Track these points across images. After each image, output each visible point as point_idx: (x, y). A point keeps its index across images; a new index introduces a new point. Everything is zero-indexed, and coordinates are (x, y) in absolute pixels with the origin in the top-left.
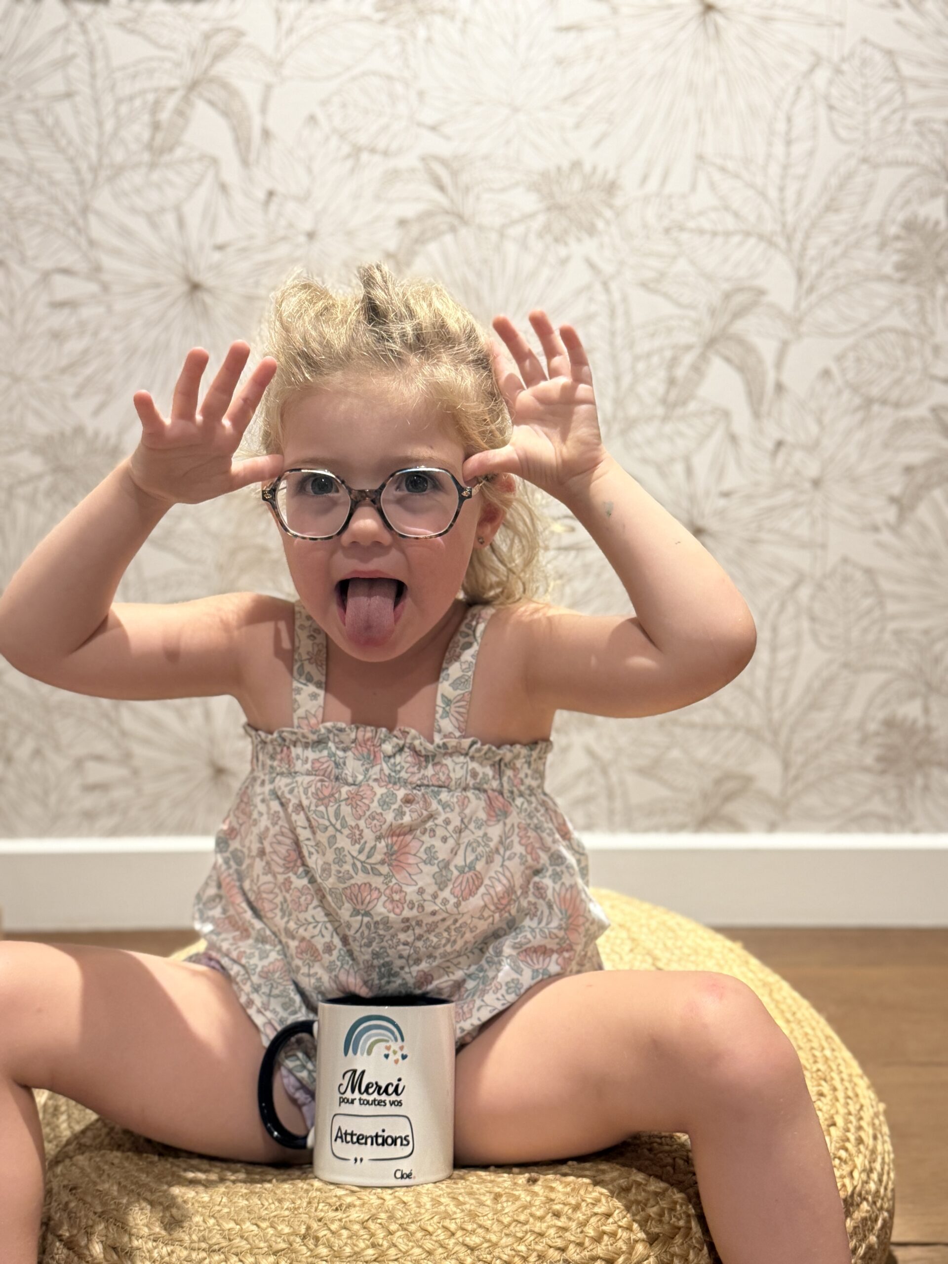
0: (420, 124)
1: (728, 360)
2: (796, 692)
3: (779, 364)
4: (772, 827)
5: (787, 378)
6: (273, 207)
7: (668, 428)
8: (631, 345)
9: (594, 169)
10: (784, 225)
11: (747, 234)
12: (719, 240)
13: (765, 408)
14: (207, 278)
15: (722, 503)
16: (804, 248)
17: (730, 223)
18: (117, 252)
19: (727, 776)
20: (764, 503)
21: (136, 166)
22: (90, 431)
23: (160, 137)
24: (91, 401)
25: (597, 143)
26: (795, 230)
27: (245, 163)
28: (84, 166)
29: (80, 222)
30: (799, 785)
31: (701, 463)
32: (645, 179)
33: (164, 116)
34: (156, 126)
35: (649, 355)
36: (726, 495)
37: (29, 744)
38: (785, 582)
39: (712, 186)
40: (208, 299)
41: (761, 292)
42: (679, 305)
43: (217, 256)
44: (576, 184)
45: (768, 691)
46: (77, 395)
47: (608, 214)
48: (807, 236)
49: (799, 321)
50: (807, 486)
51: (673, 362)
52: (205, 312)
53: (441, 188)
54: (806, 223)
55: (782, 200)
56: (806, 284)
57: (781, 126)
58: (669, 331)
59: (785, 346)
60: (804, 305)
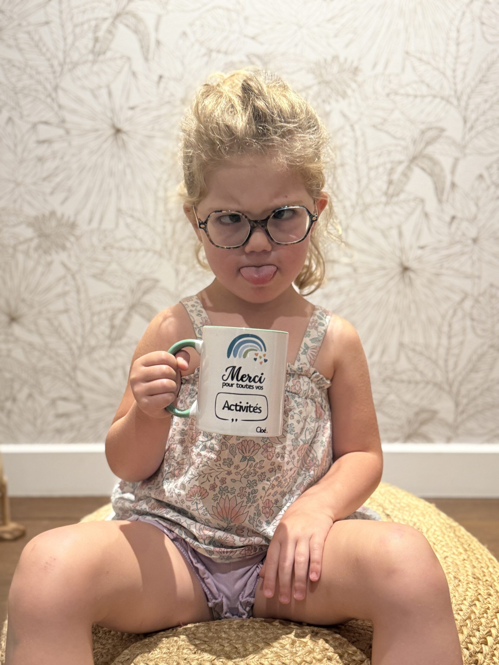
0: (245, 36)
1: (423, 169)
2: (462, 362)
3: (453, 171)
4: (449, 440)
5: (457, 180)
6: (162, 85)
7: (388, 209)
8: (367, 161)
9: (346, 60)
10: (456, 91)
11: (435, 97)
12: (418, 100)
13: (445, 197)
14: (125, 126)
15: (420, 252)
16: (467, 105)
17: (425, 91)
18: (74, 112)
19: (422, 410)
20: (444, 252)
21: (85, 62)
22: (59, 214)
23: (98, 45)
24: (61, 196)
25: (347, 45)
26: (462, 93)
27: (146, 59)
28: (55, 63)
29: (54, 95)
30: (464, 416)
31: (407, 229)
32: (375, 65)
33: (101, 34)
34: (96, 40)
35: (377, 167)
36: (422, 248)
37: (26, 391)
38: (457, 298)
39: (414, 69)
40: (125, 137)
41: (442, 130)
42: (394, 137)
43: (130, 113)
44: (335, 69)
45: (446, 361)
46: (52, 193)
47: (354, 85)
48: (469, 98)
49: (465, 147)
50: (470, 242)
51: (391, 171)
52: (124, 145)
54: (469, 90)
55: (454, 77)
56: (469, 125)
57: (453, 34)
58: (389, 153)
59: (457, 160)
60: (467, 137)
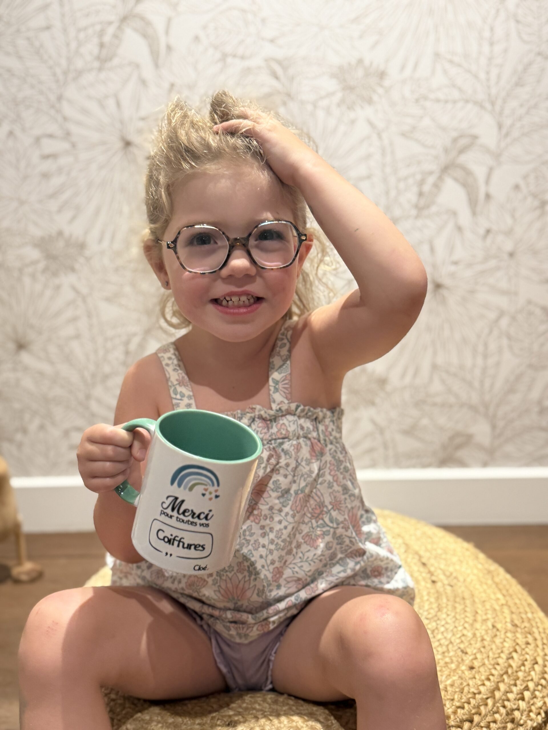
0: (263, 39)
1: (456, 180)
2: (499, 384)
3: (487, 181)
4: (485, 464)
5: (492, 190)
7: (419, 223)
8: (396, 172)
9: (371, 63)
10: (489, 95)
11: (467, 101)
12: (449, 106)
13: (479, 209)
14: (134, 138)
15: (453, 268)
16: (502, 109)
17: (456, 94)
18: (79, 123)
19: (457, 435)
20: (479, 268)
21: (91, 70)
22: (67, 234)
23: (104, 52)
24: (68, 215)
25: (373, 47)
26: (496, 98)
27: (157, 65)
28: (58, 71)
29: (57, 105)
30: (502, 439)
31: (440, 243)
32: (403, 68)
33: (107, 39)
34: (102, 45)
35: (406, 178)
36: (455, 263)
37: (37, 422)
38: (492, 316)
39: (445, 72)
40: (135, 150)
41: (475, 137)
42: (425, 146)
43: (141, 124)
44: (360, 73)
45: (482, 382)
46: (59, 212)
47: (380, 91)
48: (504, 102)
49: (500, 155)
50: (506, 256)
52: (135, 159)
53: (277, 78)
54: (503, 94)
55: (488, 80)
56: (504, 131)
57: (487, 34)
58: (419, 162)
59: (491, 169)
60: (503, 144)
